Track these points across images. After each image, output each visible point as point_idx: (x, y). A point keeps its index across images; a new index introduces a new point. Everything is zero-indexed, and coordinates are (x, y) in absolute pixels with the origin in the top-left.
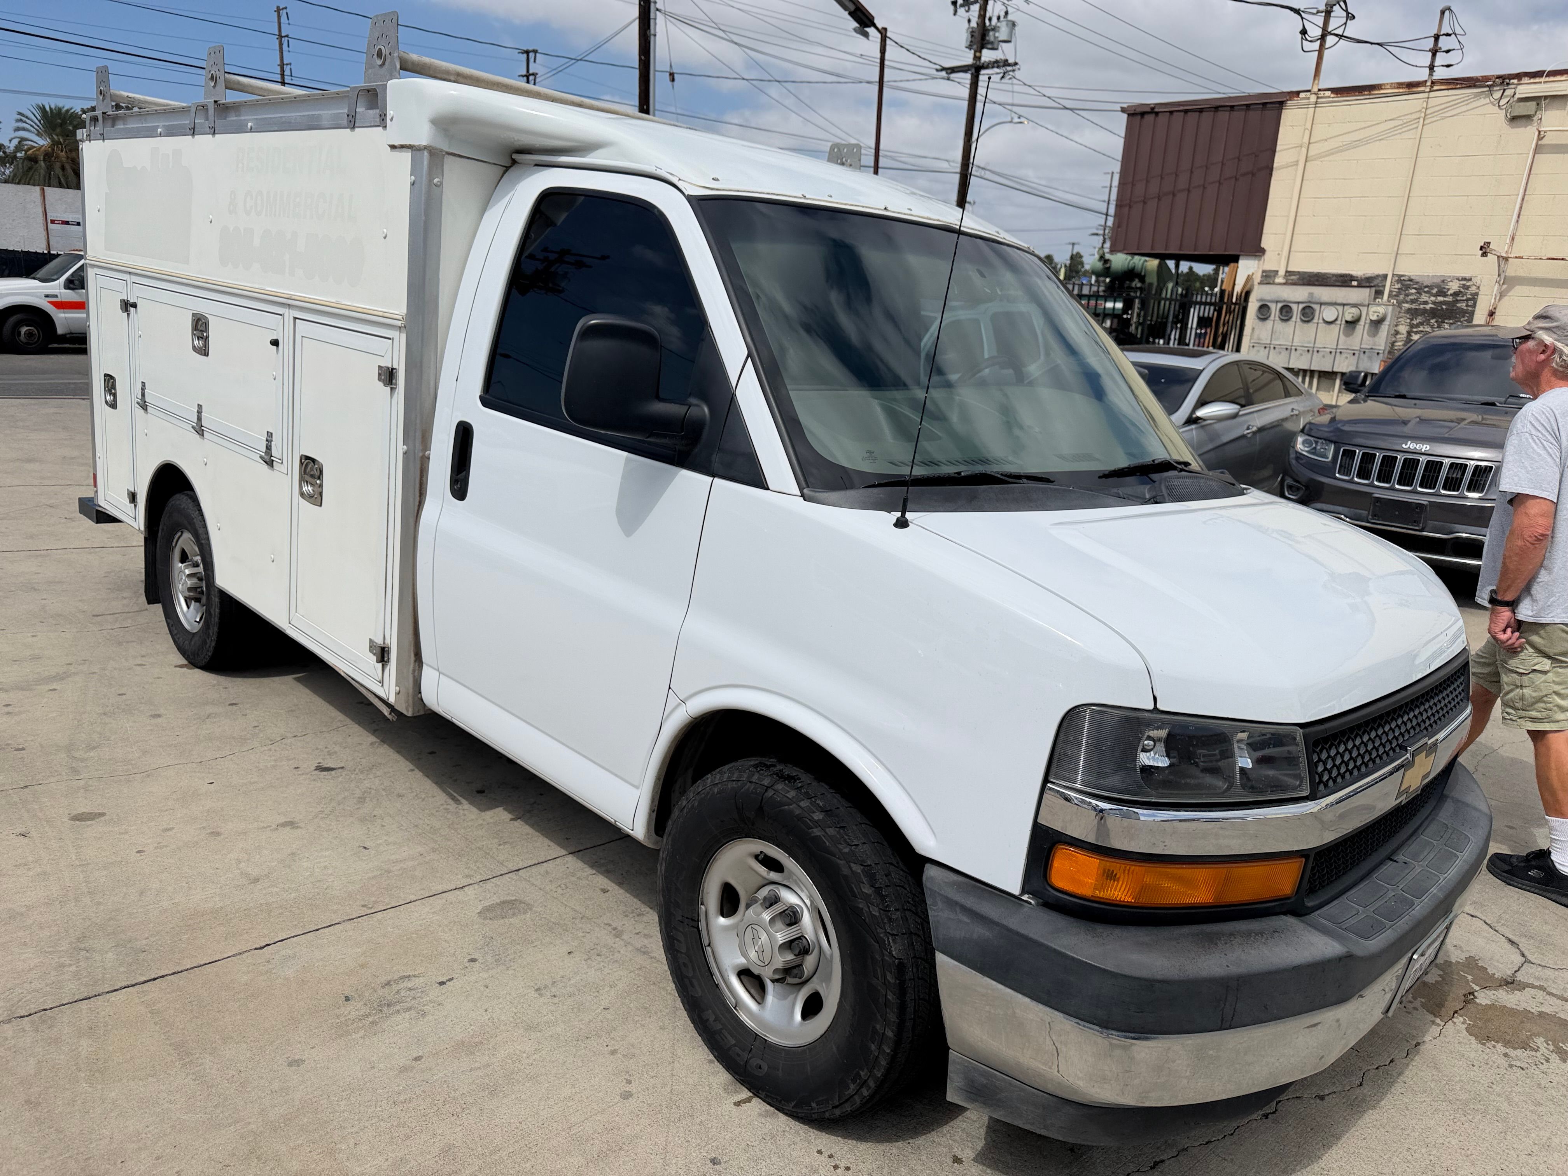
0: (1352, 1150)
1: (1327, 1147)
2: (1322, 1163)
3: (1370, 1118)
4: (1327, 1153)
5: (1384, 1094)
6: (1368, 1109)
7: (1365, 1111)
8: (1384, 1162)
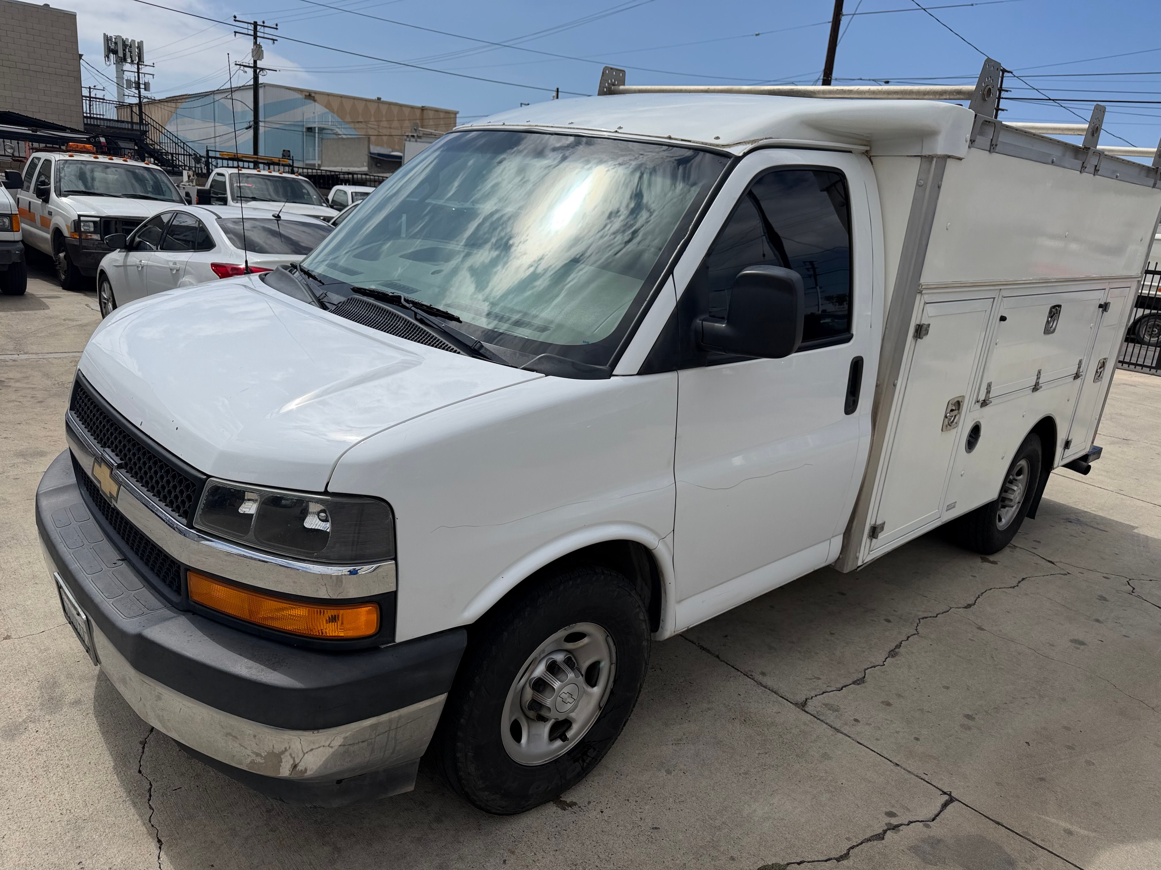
0: (90, 736)
1: (101, 725)
2: (92, 716)
3: (108, 762)
4: (97, 722)
5: (122, 781)
6: (116, 764)
7: (115, 760)
8: (69, 747)
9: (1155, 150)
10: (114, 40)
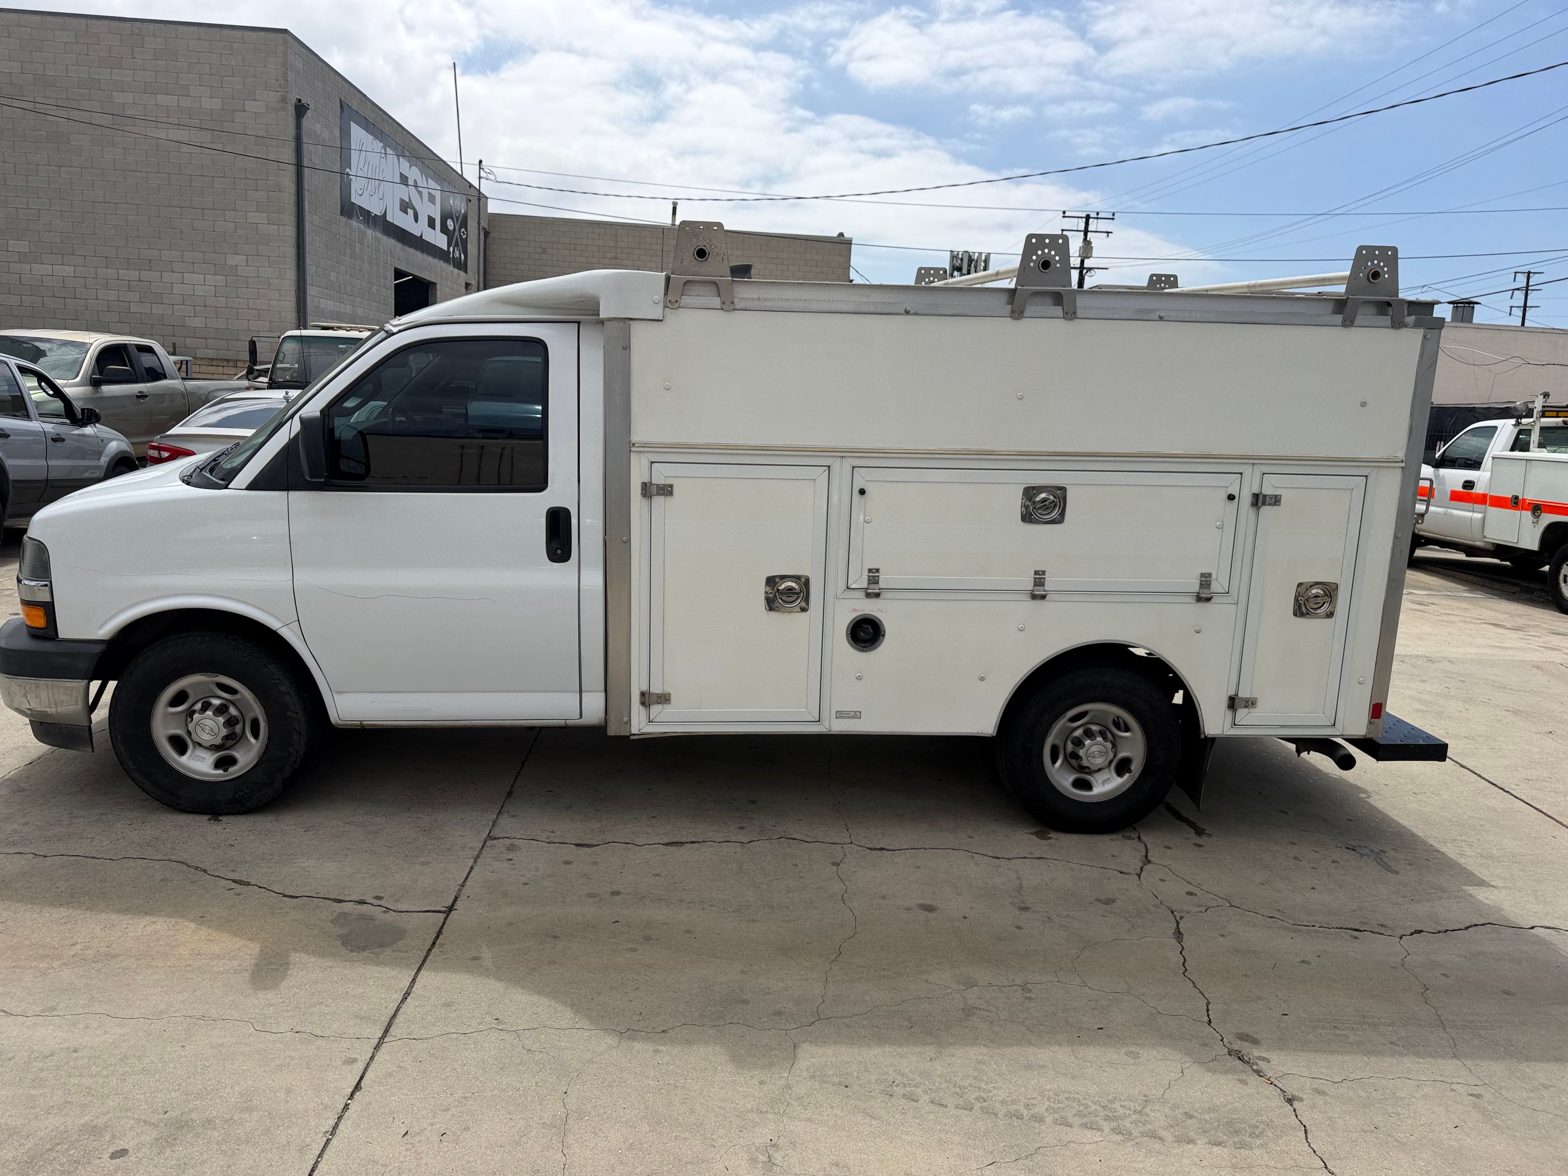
9: (1348, 273)
10: (960, 256)
